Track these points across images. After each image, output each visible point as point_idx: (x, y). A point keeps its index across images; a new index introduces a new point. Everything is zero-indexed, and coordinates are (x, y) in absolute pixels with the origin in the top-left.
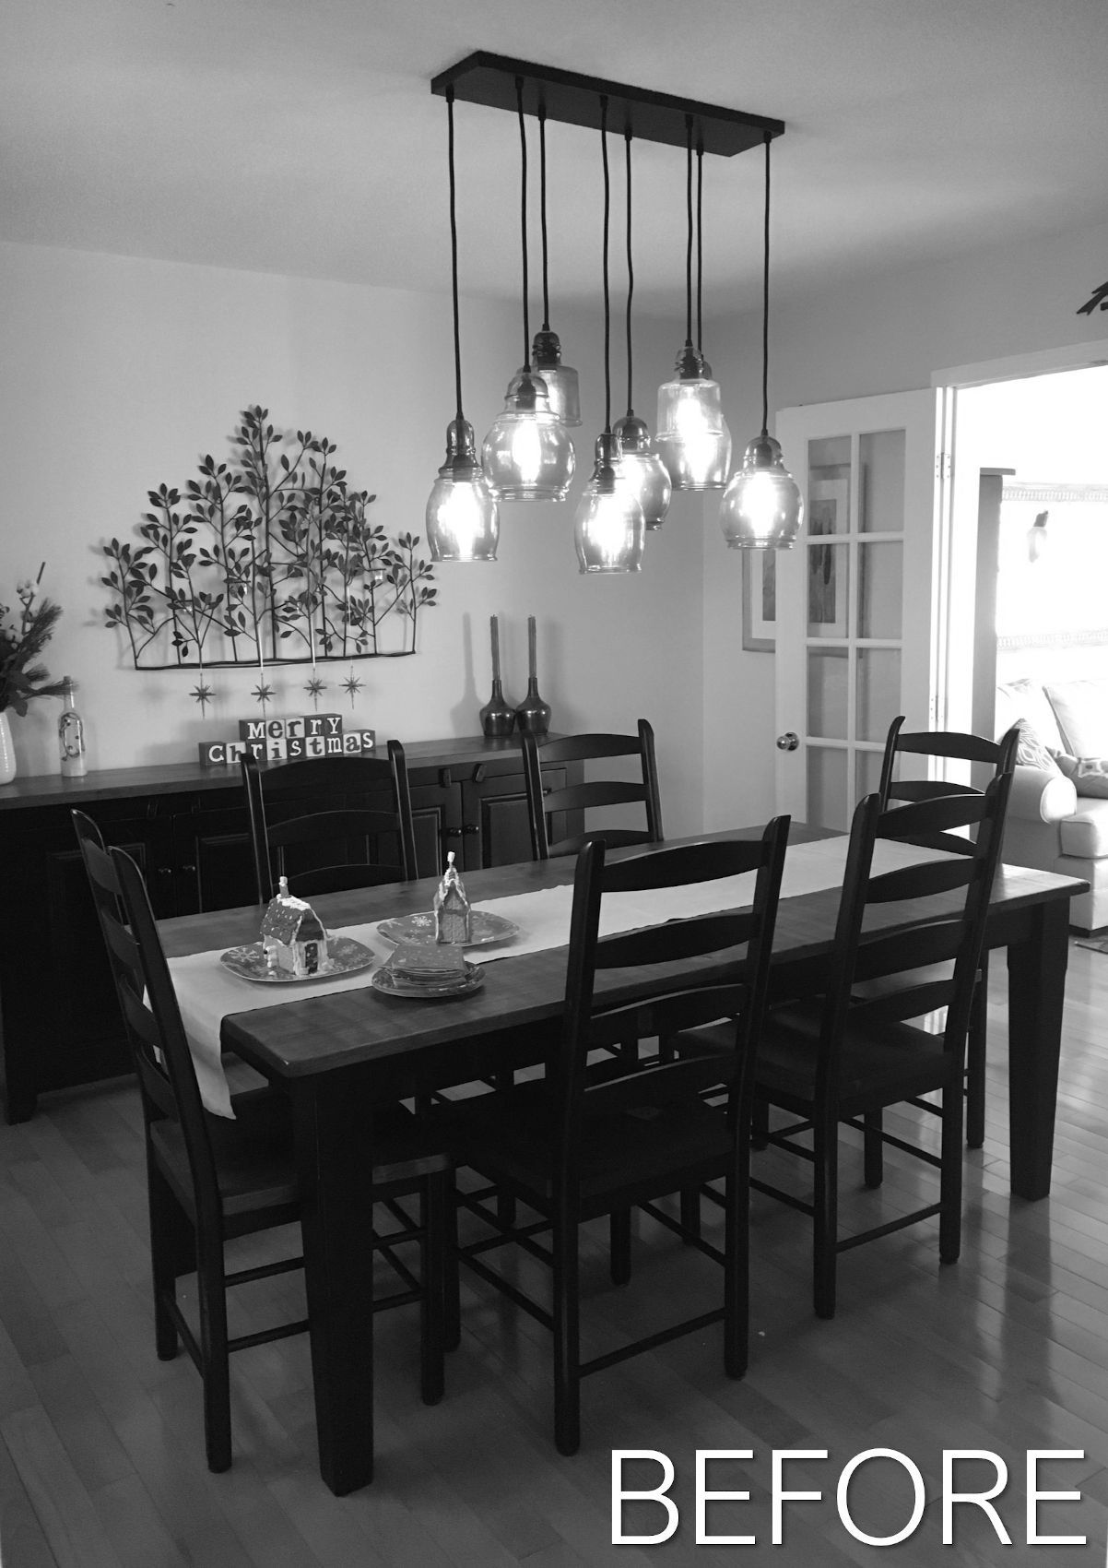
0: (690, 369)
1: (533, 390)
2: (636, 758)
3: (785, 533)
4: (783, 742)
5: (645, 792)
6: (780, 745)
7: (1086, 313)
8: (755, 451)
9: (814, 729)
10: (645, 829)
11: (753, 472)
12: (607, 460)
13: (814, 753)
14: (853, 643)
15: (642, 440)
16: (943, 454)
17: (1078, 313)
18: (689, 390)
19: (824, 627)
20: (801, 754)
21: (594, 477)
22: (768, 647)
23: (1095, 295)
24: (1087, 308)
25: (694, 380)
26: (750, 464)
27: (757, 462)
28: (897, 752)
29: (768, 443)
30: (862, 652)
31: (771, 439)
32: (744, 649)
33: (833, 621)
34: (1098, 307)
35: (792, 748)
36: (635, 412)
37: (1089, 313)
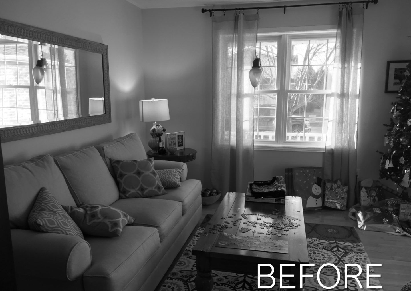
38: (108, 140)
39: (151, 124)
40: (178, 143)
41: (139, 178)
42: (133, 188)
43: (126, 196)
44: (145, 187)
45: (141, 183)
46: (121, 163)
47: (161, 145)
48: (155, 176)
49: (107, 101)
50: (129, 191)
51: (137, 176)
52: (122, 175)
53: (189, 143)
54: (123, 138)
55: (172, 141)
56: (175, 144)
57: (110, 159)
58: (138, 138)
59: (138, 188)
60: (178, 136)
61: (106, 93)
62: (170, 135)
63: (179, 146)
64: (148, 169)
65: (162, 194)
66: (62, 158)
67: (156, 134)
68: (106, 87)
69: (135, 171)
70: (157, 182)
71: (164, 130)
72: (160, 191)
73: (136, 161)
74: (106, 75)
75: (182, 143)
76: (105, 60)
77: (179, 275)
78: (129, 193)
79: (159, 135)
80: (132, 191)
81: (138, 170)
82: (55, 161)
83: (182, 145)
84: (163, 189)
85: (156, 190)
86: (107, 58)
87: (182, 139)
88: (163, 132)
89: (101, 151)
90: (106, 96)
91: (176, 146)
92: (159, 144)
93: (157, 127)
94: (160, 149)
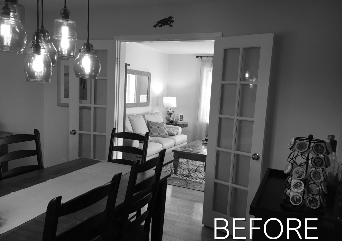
0: (66, 16)
1: (10, 9)
2: (34, 142)
3: (94, 74)
4: (72, 132)
5: (38, 152)
6: (71, 133)
7: (155, 27)
8: (85, 47)
9: (81, 128)
10: (37, 164)
11: (84, 54)
12: (37, 41)
13: (81, 135)
14: (93, 106)
15: (47, 37)
16: (117, 58)
17: (153, 27)
18: (65, 23)
19: (84, 101)
20: (77, 136)
21: (32, 46)
22: (67, 106)
23: (157, 23)
24: (155, 26)
25: (67, 19)
26: (84, 51)
27: (86, 51)
28: (114, 138)
29: (89, 45)
30: (95, 108)
31: (90, 44)
32: (58, 105)
33: (86, 99)
34: (158, 26)
35: (75, 134)
36: (44, 27)
37: (155, 28)
38: (148, 113)
39: (167, 108)
40: (180, 119)
41: (158, 129)
42: (155, 133)
43: (152, 136)
44: (160, 133)
45: (159, 131)
46: (151, 123)
47: (171, 119)
48: (165, 129)
49: (148, 97)
50: (154, 134)
51: (157, 128)
52: (151, 127)
53: (185, 120)
54: (154, 113)
55: (177, 117)
56: (178, 119)
57: (147, 121)
58: (161, 114)
59: (157, 133)
60: (180, 116)
61: (148, 93)
62: (176, 115)
63: (180, 120)
64: (163, 126)
65: (167, 137)
66: (130, 117)
67: (169, 113)
68: (149, 91)
69: (157, 126)
70: (166, 132)
71: (173, 112)
72: (166, 136)
73: (158, 123)
74: (149, 86)
75: (182, 119)
76: (149, 79)
77: (170, 166)
78: (154, 135)
79: (171, 114)
80: (155, 134)
81: (158, 126)
82: (128, 117)
83: (182, 120)
84: (168, 135)
85: (165, 135)
86: (150, 78)
87: (182, 117)
88: (172, 113)
89: (144, 117)
90: (148, 94)
91: (179, 120)
92: (170, 118)
93: (170, 110)
94: (171, 121)
